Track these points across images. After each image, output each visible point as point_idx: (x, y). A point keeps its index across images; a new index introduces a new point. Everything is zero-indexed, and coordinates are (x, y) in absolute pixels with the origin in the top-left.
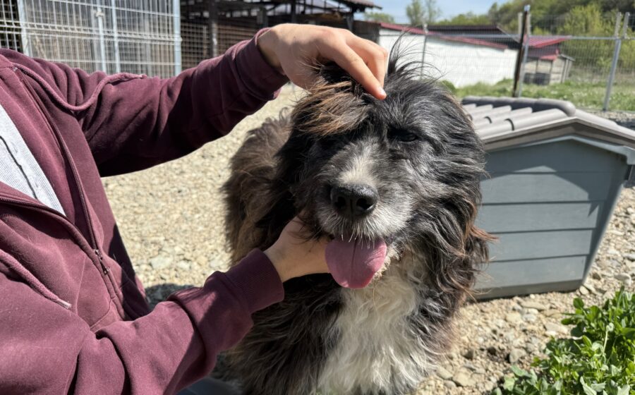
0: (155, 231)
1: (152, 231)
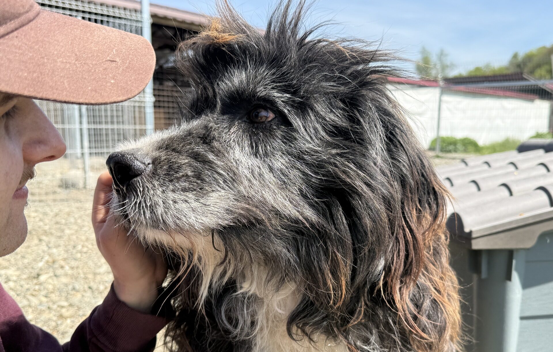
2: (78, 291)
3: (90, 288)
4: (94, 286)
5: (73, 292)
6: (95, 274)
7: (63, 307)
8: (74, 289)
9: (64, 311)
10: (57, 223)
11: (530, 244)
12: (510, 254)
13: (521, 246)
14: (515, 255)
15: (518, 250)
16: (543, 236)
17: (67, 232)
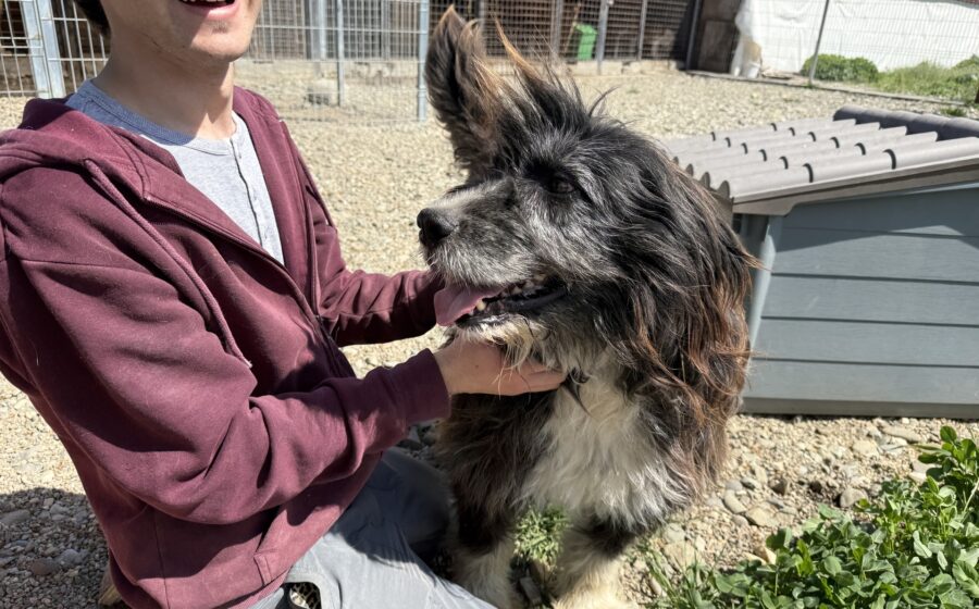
2: (363, 227)
3: (374, 225)
4: (379, 225)
5: (359, 228)
6: (376, 212)
7: (352, 241)
8: (359, 224)
9: (353, 245)
10: (319, 149)
11: (783, 213)
12: (766, 219)
13: (775, 213)
14: (770, 220)
15: (774, 217)
16: (797, 207)
17: (334, 161)
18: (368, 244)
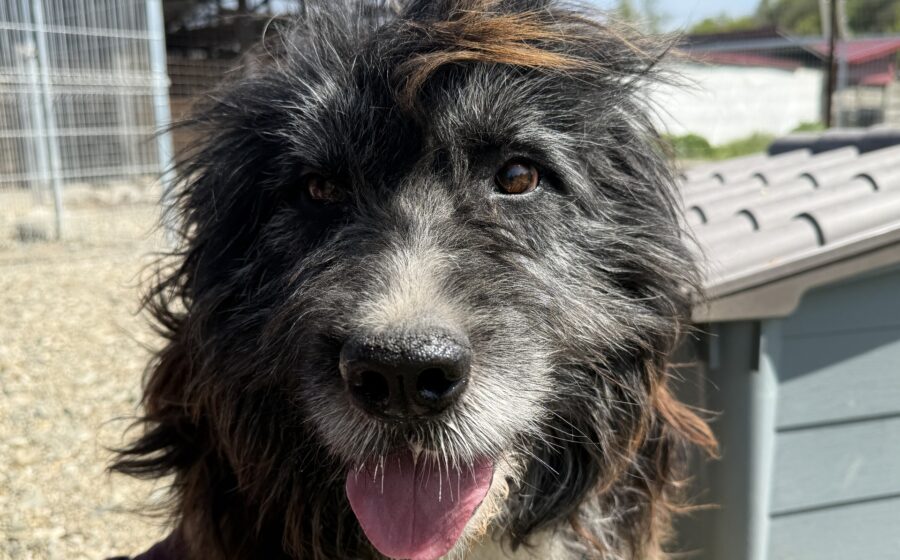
0: (47, 512)
1: (38, 512)
2: (45, 418)
3: (67, 411)
4: (75, 409)
5: (37, 420)
6: (75, 387)
7: (17, 447)
8: (38, 415)
10: (9, 301)
11: (787, 308)
12: (756, 327)
13: (774, 313)
14: (764, 327)
15: (769, 320)
16: (812, 296)
18: (47, 448)
